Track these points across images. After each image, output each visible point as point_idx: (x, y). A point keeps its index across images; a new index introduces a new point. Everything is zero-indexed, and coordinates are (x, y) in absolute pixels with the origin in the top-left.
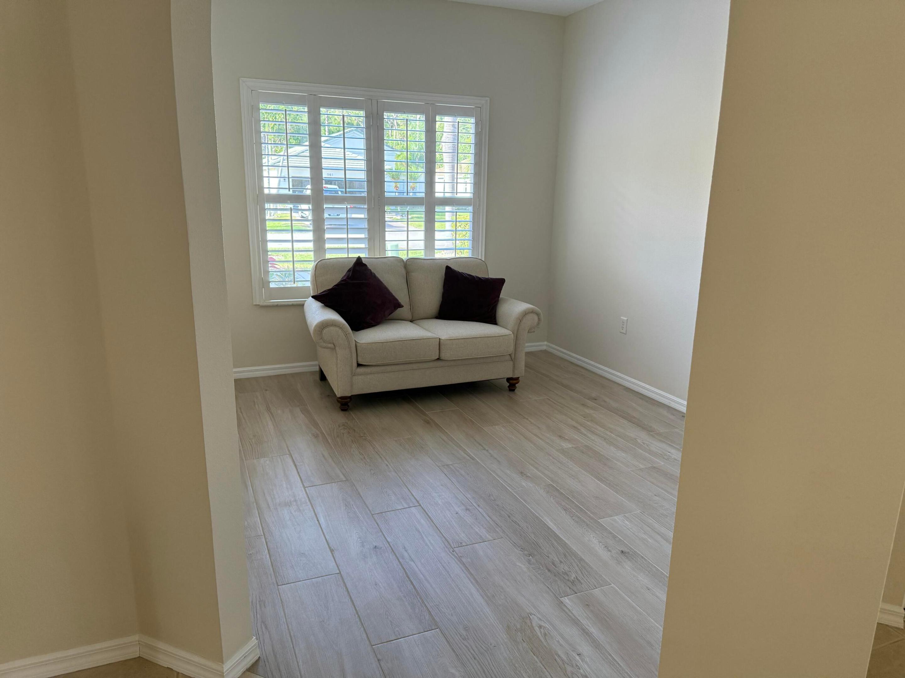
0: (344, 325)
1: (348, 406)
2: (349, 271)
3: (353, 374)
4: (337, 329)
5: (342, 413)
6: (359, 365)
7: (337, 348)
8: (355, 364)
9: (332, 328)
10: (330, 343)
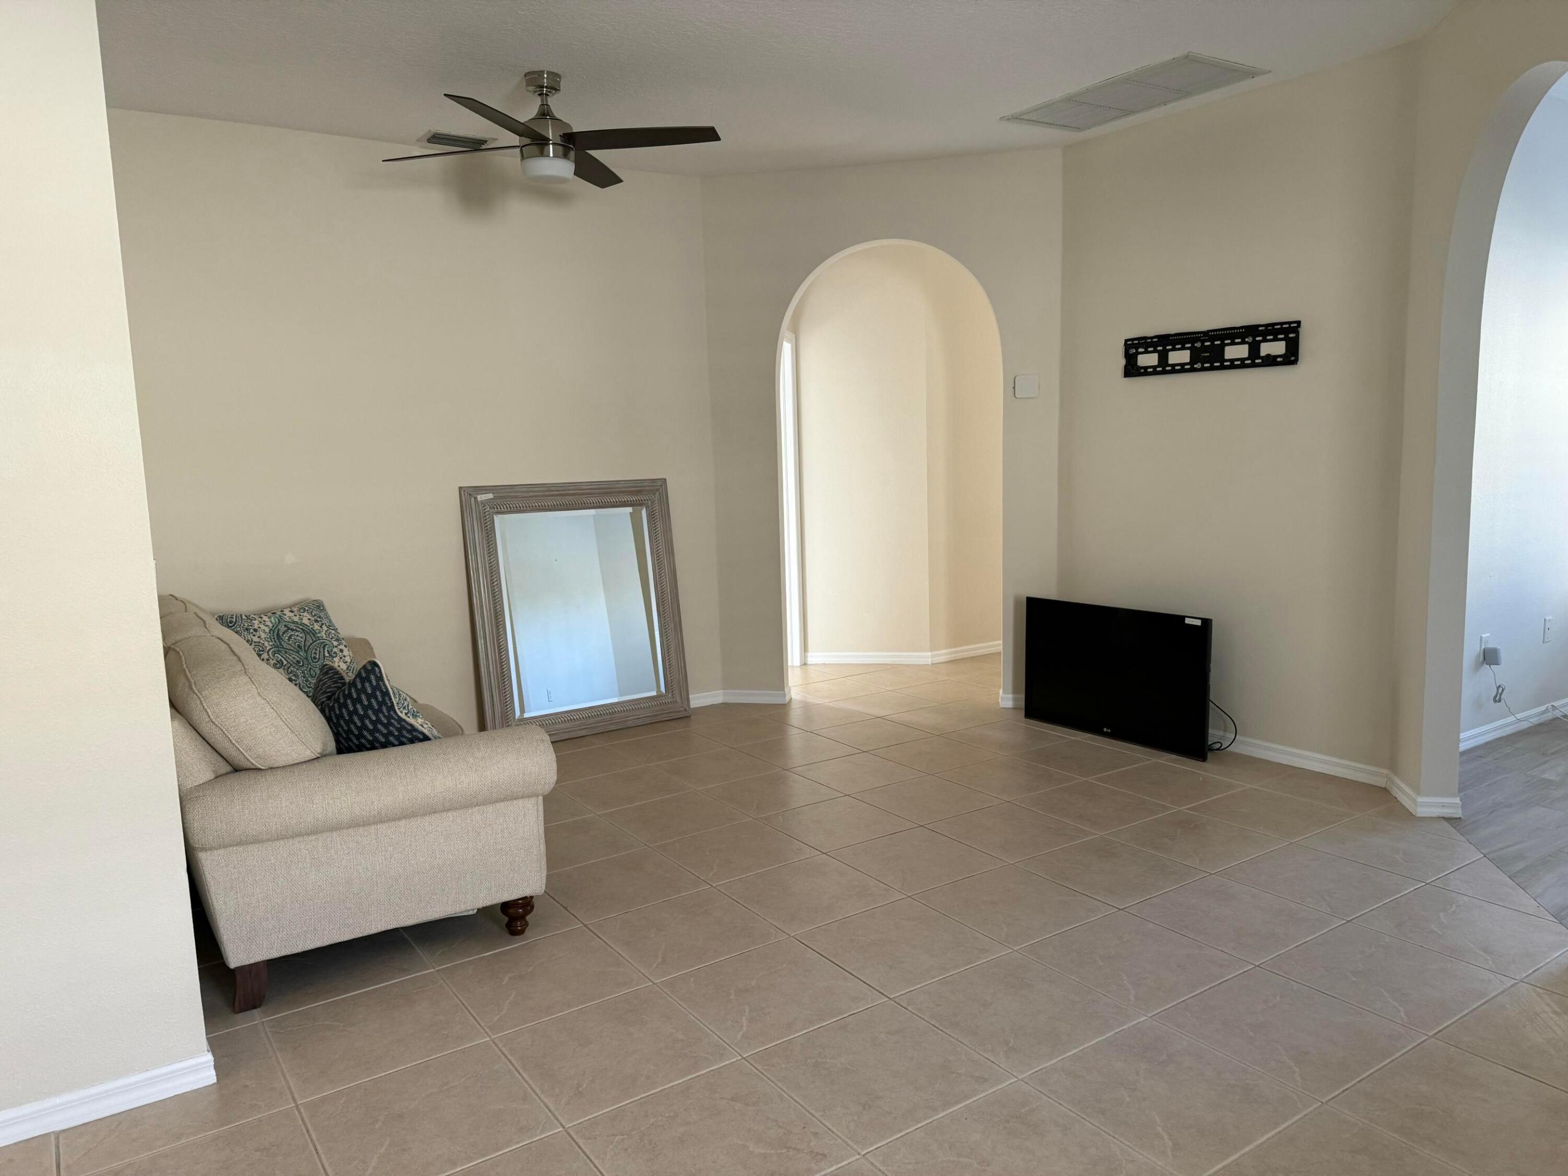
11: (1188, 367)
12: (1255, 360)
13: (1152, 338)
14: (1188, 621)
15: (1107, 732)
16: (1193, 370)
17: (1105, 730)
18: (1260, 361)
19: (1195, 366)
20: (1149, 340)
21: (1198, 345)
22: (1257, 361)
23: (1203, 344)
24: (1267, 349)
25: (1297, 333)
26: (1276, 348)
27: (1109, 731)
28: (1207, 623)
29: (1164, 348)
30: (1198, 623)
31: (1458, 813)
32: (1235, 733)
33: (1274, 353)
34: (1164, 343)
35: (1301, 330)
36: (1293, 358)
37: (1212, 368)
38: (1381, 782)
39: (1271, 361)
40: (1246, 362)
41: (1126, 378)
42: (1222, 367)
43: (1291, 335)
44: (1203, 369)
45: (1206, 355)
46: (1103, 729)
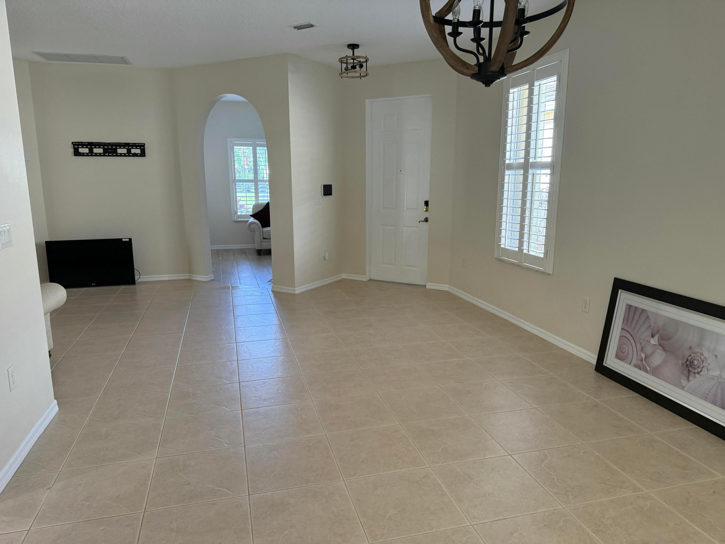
0: (258, 223)
1: (261, 254)
2: (264, 206)
3: (262, 242)
4: (255, 225)
5: (258, 256)
6: (264, 238)
7: (256, 232)
8: (262, 238)
9: (253, 225)
10: (253, 230)
11: (103, 154)
12: (129, 154)
13: (85, 143)
14: (123, 240)
15: (94, 285)
16: (104, 155)
17: (93, 284)
18: (131, 155)
19: (106, 154)
20: (84, 144)
21: (106, 147)
22: (130, 155)
23: (108, 147)
24: (133, 151)
25: (144, 147)
26: (138, 151)
27: (95, 284)
28: (130, 239)
29: (91, 147)
30: (128, 240)
31: (213, 278)
32: (139, 275)
33: (137, 153)
34: (91, 145)
35: (145, 146)
36: (144, 155)
37: (113, 156)
38: (187, 278)
39: (135, 155)
40: (126, 155)
41: (75, 157)
42: (117, 156)
43: (142, 148)
44: (109, 156)
45: (110, 151)
46: (92, 285)
